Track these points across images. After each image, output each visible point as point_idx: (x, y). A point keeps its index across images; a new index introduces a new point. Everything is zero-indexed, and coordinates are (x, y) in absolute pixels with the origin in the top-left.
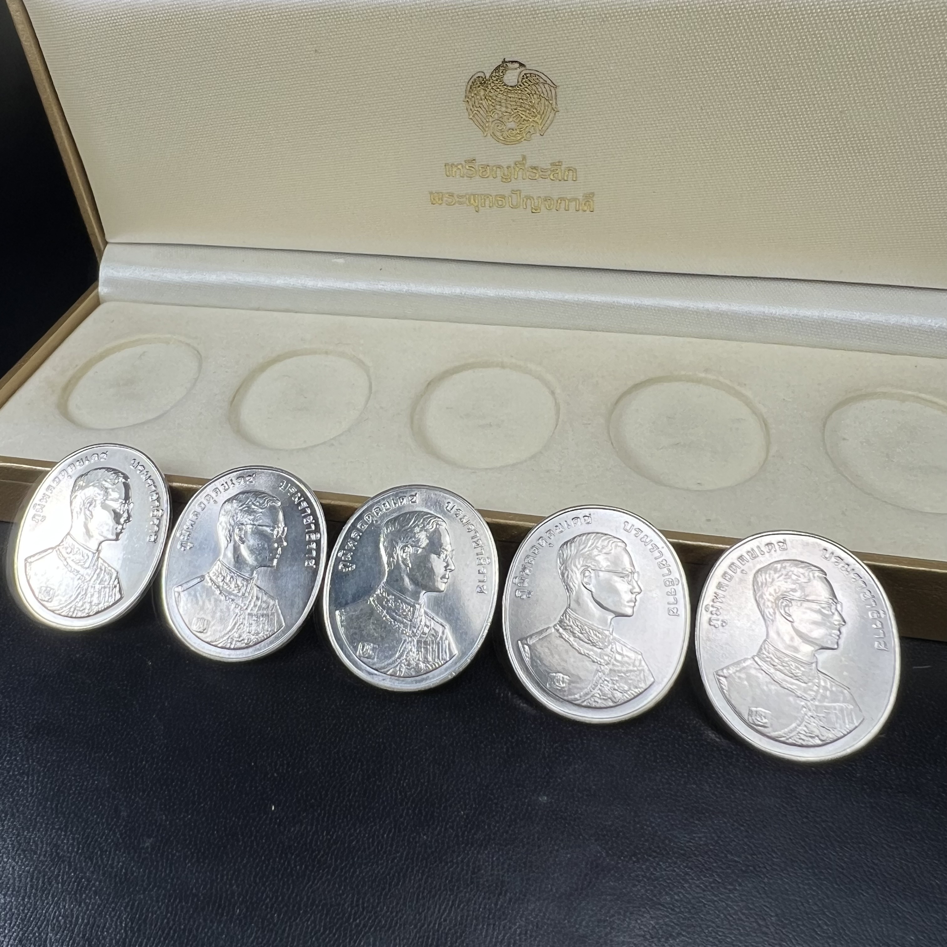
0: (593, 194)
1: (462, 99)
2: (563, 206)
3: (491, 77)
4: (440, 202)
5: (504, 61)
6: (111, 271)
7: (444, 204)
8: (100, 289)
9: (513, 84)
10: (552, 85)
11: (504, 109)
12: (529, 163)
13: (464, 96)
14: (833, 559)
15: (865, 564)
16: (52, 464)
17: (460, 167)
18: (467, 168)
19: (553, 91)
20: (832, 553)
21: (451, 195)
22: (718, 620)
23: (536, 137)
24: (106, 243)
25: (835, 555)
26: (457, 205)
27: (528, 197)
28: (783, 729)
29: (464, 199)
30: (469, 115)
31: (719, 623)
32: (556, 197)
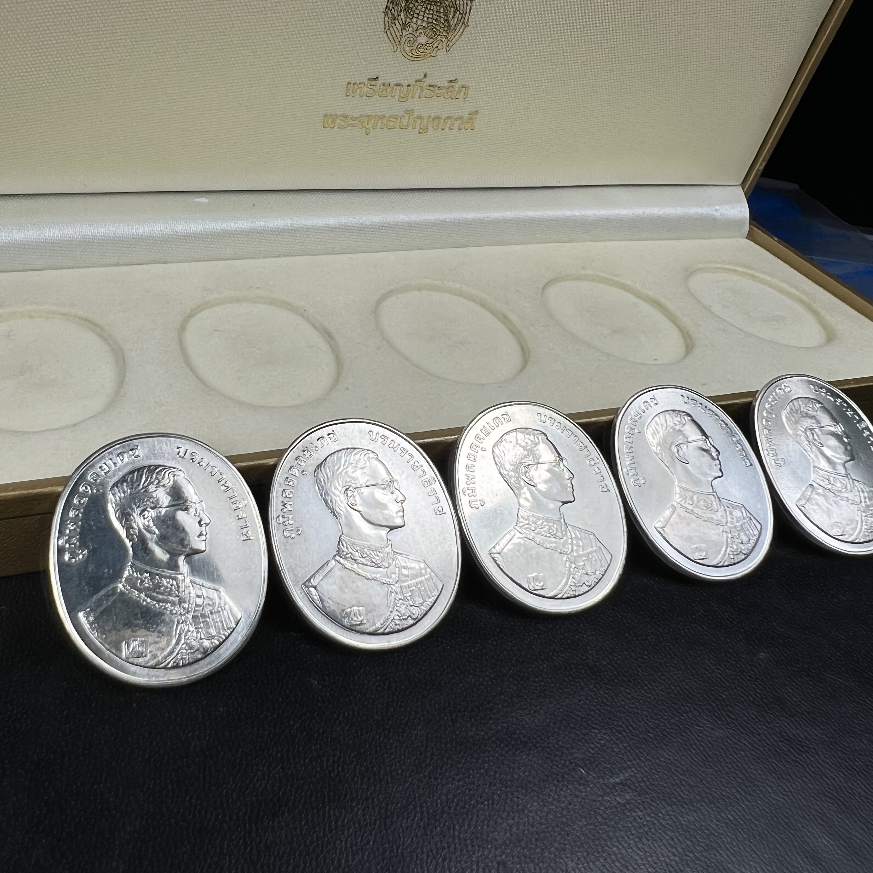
0: (477, 112)
1: (381, 10)
2: (448, 124)
4: (332, 126)
7: (336, 127)
11: (419, 22)
12: (429, 81)
13: (385, 7)
17: (362, 85)
18: (369, 86)
19: (469, 5)
21: (345, 117)
23: (442, 53)
26: (349, 128)
27: (420, 117)
29: (357, 121)
30: (385, 28)
32: (444, 116)
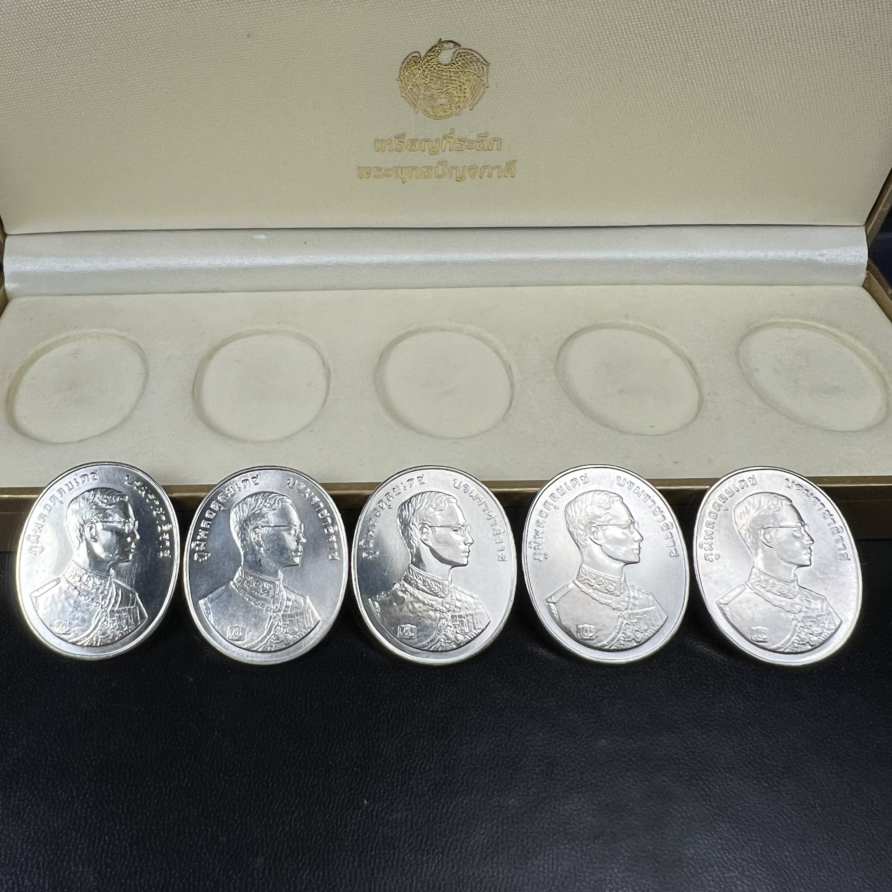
3: (426, 55)
5: (440, 42)
6: (17, 265)
8: (6, 285)
9: (447, 63)
10: (484, 63)
11: (436, 87)
13: (397, 75)
14: (795, 487)
15: (820, 487)
16: (38, 490)
19: (485, 68)
20: (793, 482)
22: (712, 554)
24: (5, 235)
25: (796, 483)
28: (780, 641)
30: (402, 93)
31: (713, 557)
